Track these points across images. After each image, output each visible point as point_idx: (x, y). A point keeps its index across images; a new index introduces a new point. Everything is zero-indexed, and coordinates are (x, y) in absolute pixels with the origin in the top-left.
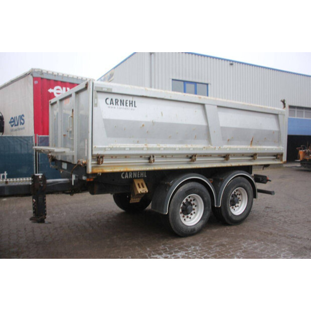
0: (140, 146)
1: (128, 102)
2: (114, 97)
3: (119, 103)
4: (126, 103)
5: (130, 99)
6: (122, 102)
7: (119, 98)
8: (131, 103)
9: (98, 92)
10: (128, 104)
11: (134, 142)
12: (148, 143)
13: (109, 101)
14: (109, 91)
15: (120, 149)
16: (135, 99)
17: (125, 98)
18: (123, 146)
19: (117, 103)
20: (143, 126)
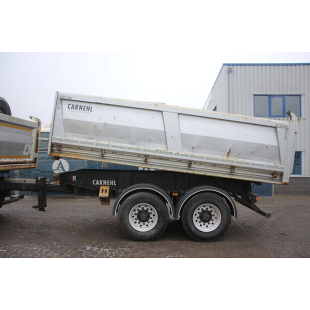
0: (91, 141)
1: (86, 108)
2: (75, 104)
3: (78, 108)
4: (84, 108)
5: (88, 105)
6: (81, 107)
7: (79, 104)
8: (88, 109)
9: (61, 99)
10: (86, 109)
11: (87, 138)
12: (100, 140)
13: (70, 106)
14: (69, 99)
15: (73, 141)
16: (92, 105)
17: (83, 104)
18: (75, 139)
19: (76, 108)
20: (96, 126)
